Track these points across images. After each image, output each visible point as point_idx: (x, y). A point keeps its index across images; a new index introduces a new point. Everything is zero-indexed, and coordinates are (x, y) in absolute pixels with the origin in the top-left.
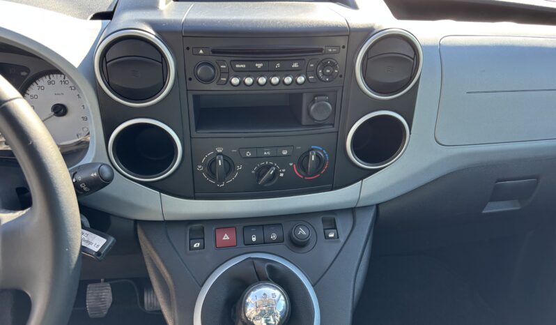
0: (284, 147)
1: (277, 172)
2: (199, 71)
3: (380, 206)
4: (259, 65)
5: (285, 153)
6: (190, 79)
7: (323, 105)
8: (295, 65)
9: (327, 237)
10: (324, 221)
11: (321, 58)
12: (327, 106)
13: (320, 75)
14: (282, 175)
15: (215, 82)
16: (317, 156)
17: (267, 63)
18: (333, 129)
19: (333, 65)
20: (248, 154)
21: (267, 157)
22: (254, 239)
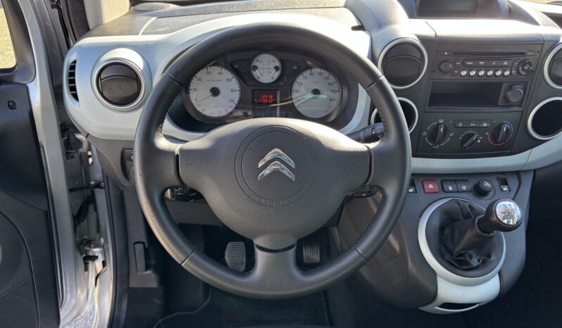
0: (485, 120)
1: (477, 139)
2: (442, 67)
3: (536, 172)
4: (482, 63)
5: (485, 125)
6: (434, 72)
7: (517, 91)
8: (505, 63)
9: (502, 190)
10: (498, 179)
11: (522, 59)
12: (520, 91)
13: (520, 70)
14: (479, 141)
15: (450, 74)
16: (507, 129)
17: (487, 61)
18: (521, 109)
19: (530, 64)
20: (460, 125)
21: (473, 127)
22: (451, 189)
